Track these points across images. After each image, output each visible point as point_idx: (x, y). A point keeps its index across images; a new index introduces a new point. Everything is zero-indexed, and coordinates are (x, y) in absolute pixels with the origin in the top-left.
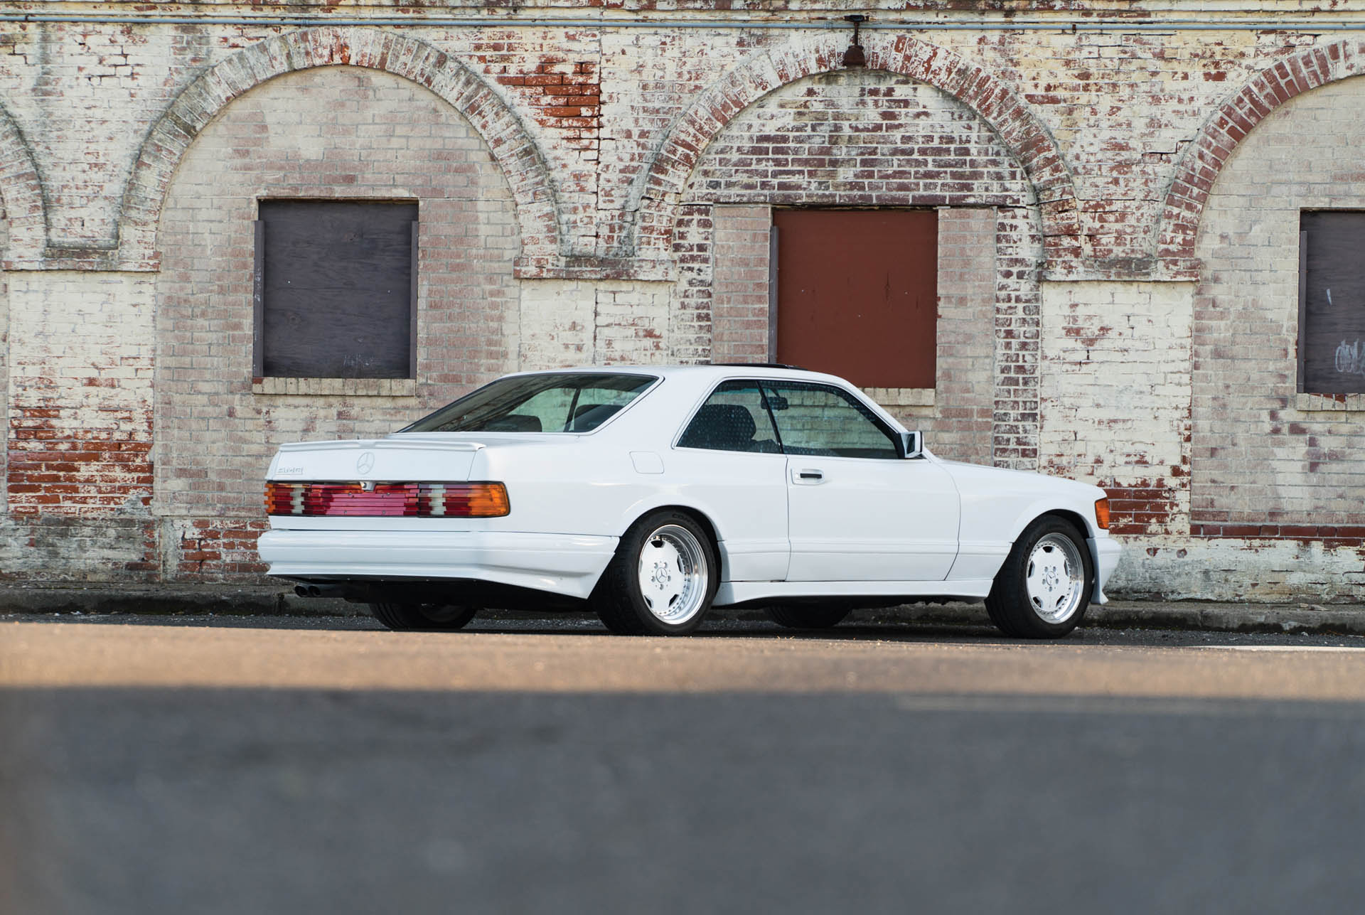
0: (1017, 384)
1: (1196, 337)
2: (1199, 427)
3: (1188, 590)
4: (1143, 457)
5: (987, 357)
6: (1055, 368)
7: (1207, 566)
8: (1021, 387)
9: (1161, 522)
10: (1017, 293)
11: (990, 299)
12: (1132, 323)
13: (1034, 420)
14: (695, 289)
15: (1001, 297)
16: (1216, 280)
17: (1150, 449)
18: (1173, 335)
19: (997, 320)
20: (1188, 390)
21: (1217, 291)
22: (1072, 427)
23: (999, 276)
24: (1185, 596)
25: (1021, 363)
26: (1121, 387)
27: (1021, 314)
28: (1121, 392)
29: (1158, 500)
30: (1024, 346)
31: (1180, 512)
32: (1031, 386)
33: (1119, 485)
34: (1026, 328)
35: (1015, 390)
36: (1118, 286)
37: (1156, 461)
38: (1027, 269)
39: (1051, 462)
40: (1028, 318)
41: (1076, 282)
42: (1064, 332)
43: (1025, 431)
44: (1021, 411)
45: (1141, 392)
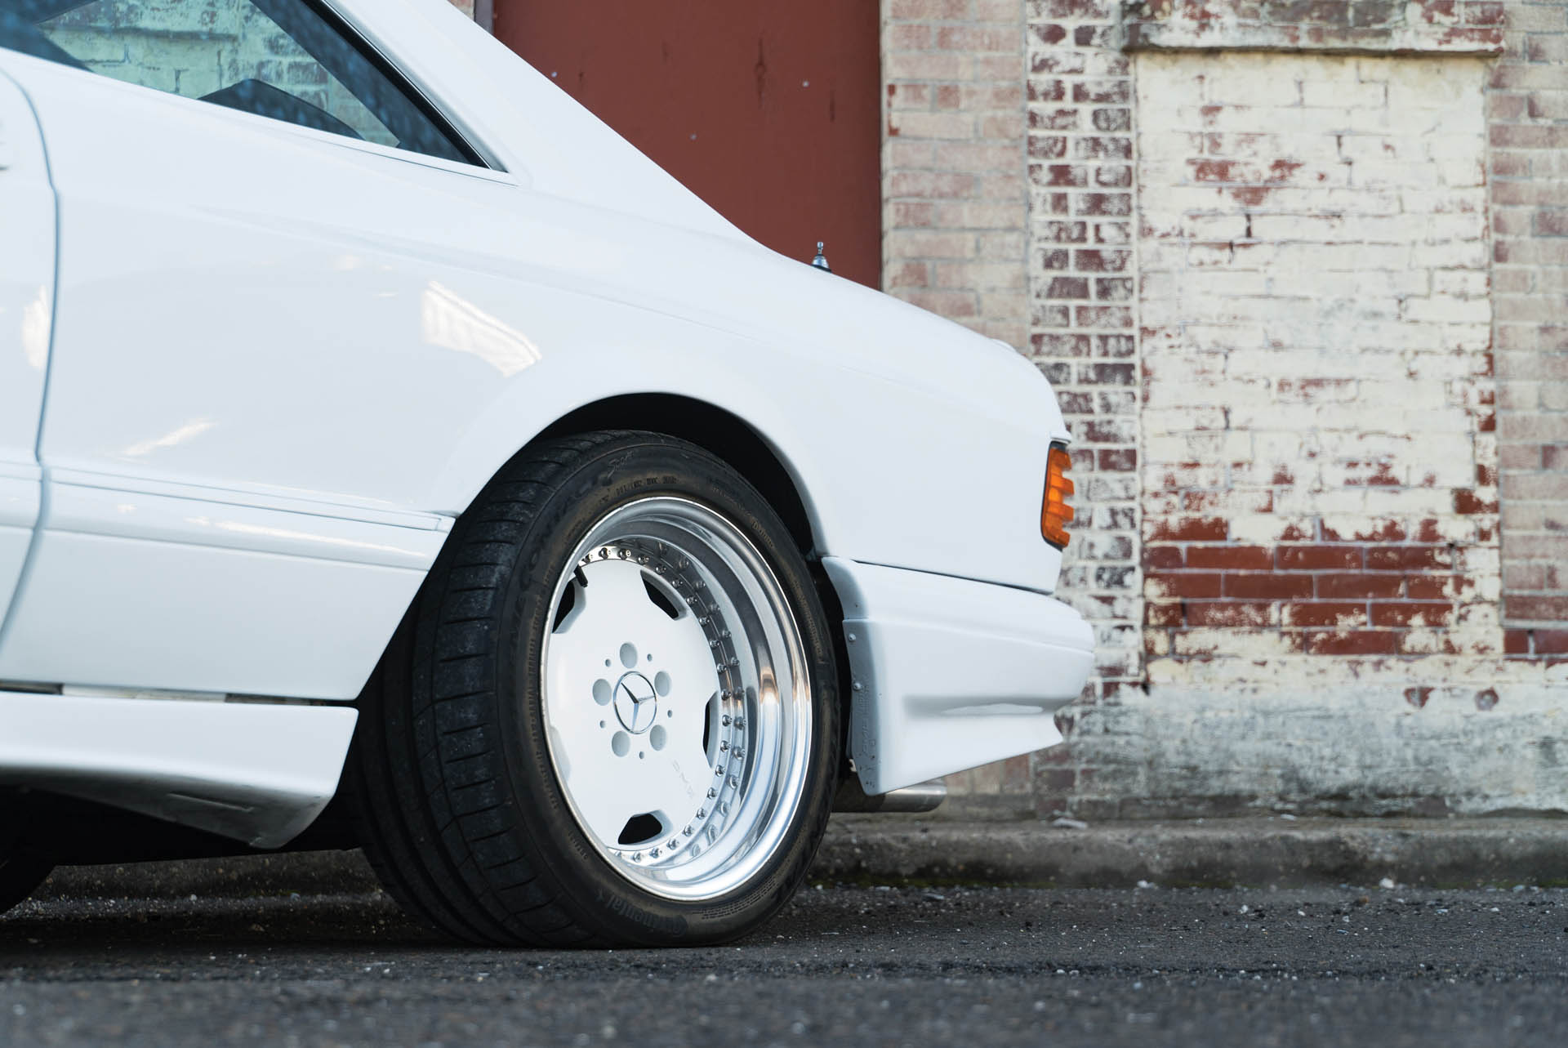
0: (1084, 294)
1: (1497, 185)
2: (1514, 397)
3: (1508, 789)
4: (1385, 467)
5: (1011, 229)
6: (1174, 257)
7: (1547, 729)
8: (1093, 301)
9: (1435, 624)
10: (1078, 79)
11: (1014, 92)
12: (1347, 151)
13: (1128, 380)
14: (286, 61)
15: (1040, 89)
16: (1535, 54)
17: (1400, 448)
18: (1442, 180)
19: (1031, 141)
20: (1482, 311)
21: (1535, 80)
22: (1217, 397)
23: (1033, 38)
24: (1500, 803)
25: (1091, 244)
26: (1328, 302)
27: (1087, 128)
28: (1328, 314)
29: (1427, 572)
30: (1097, 203)
31: (1479, 600)
32: (1117, 299)
33: (1333, 535)
34: (1101, 161)
35: (1080, 310)
36: (1312, 65)
37: (1417, 477)
38: (1099, 24)
39: (1170, 481)
40: (1104, 137)
41: (1212, 52)
42: (1191, 171)
43: (1107, 407)
44: (1096, 358)
45: (1376, 315)
